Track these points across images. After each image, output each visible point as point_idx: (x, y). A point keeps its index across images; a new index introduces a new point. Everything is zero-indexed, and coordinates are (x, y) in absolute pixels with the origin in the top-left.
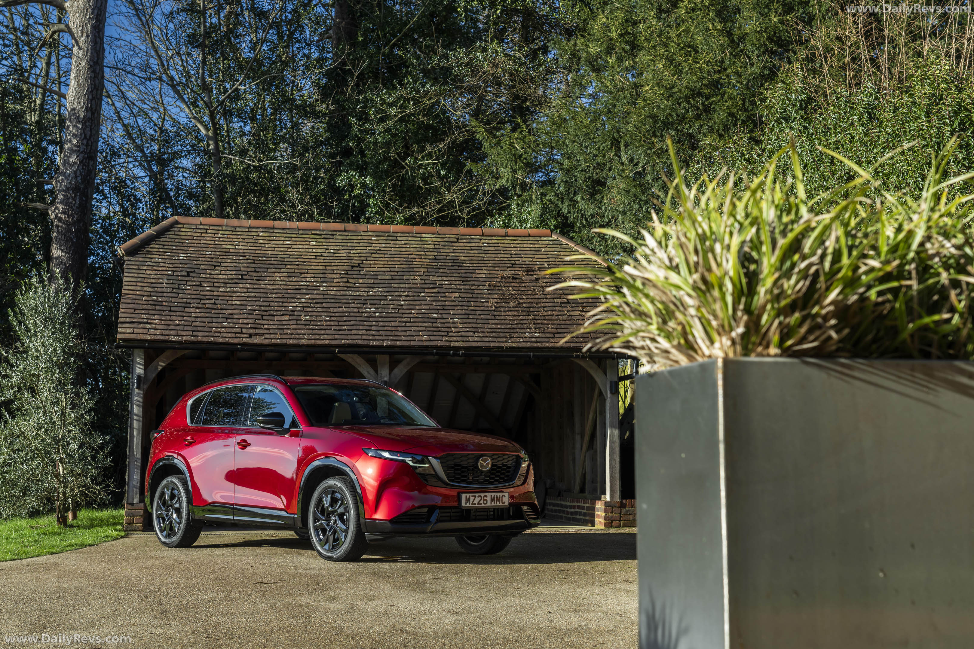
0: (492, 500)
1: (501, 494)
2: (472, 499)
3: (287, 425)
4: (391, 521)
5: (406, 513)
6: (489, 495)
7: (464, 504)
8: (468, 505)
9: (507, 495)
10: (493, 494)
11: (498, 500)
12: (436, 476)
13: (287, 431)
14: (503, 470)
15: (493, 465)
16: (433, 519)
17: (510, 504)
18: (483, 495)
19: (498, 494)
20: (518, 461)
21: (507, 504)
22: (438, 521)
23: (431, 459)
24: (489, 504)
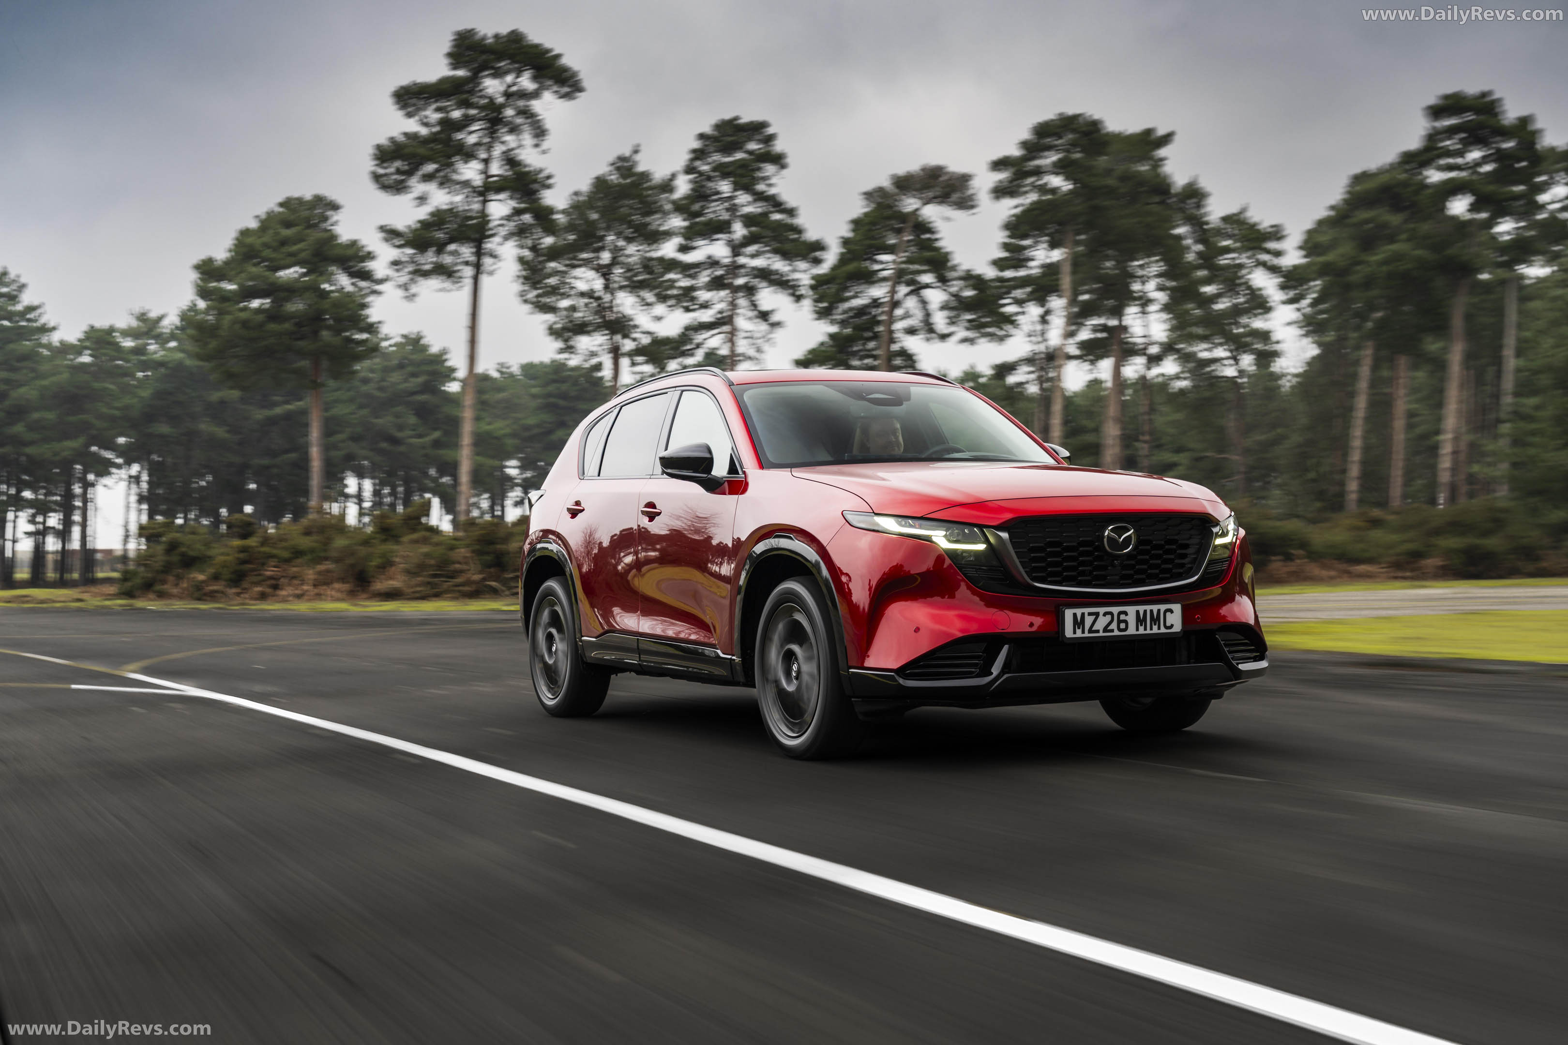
0: (1140, 621)
1: (1163, 607)
2: (1089, 620)
3: (720, 470)
4: (903, 672)
5: (932, 654)
6: (1131, 610)
7: (1069, 632)
8: (1079, 634)
9: (1177, 608)
10: (1141, 608)
11: (1155, 620)
13: (716, 486)
14: (1168, 552)
15: (1139, 542)
16: (996, 668)
17: (1187, 629)
18: (1115, 610)
19: (1155, 608)
20: (1205, 528)
21: (1178, 628)
22: (1007, 671)
23: (991, 532)
24: (1132, 630)
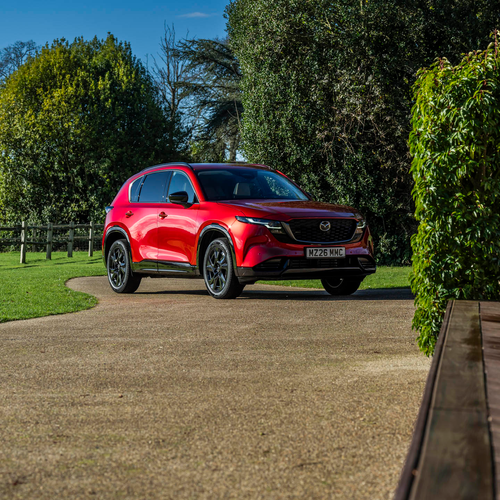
0: (331, 252)
1: (339, 248)
2: (314, 252)
3: (190, 201)
4: (254, 268)
5: (264, 262)
6: (328, 249)
7: (308, 255)
8: (311, 256)
9: (344, 249)
10: (332, 248)
11: (336, 253)
12: (287, 235)
13: (189, 206)
14: (341, 230)
15: (332, 227)
16: (285, 267)
17: (347, 256)
18: (323, 249)
19: (337, 248)
20: (354, 223)
21: (344, 255)
22: (288, 268)
23: (283, 223)
24: (328, 256)
